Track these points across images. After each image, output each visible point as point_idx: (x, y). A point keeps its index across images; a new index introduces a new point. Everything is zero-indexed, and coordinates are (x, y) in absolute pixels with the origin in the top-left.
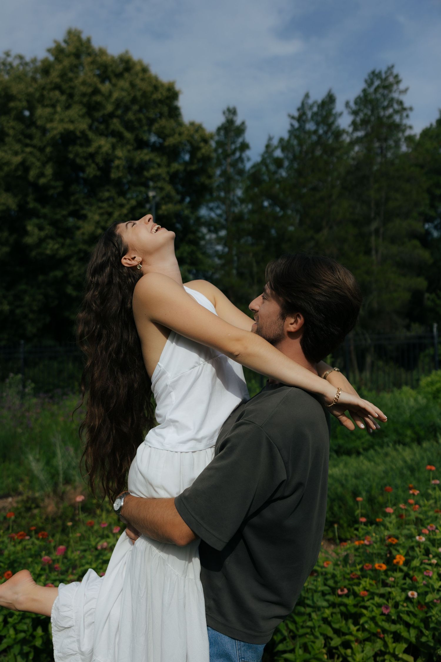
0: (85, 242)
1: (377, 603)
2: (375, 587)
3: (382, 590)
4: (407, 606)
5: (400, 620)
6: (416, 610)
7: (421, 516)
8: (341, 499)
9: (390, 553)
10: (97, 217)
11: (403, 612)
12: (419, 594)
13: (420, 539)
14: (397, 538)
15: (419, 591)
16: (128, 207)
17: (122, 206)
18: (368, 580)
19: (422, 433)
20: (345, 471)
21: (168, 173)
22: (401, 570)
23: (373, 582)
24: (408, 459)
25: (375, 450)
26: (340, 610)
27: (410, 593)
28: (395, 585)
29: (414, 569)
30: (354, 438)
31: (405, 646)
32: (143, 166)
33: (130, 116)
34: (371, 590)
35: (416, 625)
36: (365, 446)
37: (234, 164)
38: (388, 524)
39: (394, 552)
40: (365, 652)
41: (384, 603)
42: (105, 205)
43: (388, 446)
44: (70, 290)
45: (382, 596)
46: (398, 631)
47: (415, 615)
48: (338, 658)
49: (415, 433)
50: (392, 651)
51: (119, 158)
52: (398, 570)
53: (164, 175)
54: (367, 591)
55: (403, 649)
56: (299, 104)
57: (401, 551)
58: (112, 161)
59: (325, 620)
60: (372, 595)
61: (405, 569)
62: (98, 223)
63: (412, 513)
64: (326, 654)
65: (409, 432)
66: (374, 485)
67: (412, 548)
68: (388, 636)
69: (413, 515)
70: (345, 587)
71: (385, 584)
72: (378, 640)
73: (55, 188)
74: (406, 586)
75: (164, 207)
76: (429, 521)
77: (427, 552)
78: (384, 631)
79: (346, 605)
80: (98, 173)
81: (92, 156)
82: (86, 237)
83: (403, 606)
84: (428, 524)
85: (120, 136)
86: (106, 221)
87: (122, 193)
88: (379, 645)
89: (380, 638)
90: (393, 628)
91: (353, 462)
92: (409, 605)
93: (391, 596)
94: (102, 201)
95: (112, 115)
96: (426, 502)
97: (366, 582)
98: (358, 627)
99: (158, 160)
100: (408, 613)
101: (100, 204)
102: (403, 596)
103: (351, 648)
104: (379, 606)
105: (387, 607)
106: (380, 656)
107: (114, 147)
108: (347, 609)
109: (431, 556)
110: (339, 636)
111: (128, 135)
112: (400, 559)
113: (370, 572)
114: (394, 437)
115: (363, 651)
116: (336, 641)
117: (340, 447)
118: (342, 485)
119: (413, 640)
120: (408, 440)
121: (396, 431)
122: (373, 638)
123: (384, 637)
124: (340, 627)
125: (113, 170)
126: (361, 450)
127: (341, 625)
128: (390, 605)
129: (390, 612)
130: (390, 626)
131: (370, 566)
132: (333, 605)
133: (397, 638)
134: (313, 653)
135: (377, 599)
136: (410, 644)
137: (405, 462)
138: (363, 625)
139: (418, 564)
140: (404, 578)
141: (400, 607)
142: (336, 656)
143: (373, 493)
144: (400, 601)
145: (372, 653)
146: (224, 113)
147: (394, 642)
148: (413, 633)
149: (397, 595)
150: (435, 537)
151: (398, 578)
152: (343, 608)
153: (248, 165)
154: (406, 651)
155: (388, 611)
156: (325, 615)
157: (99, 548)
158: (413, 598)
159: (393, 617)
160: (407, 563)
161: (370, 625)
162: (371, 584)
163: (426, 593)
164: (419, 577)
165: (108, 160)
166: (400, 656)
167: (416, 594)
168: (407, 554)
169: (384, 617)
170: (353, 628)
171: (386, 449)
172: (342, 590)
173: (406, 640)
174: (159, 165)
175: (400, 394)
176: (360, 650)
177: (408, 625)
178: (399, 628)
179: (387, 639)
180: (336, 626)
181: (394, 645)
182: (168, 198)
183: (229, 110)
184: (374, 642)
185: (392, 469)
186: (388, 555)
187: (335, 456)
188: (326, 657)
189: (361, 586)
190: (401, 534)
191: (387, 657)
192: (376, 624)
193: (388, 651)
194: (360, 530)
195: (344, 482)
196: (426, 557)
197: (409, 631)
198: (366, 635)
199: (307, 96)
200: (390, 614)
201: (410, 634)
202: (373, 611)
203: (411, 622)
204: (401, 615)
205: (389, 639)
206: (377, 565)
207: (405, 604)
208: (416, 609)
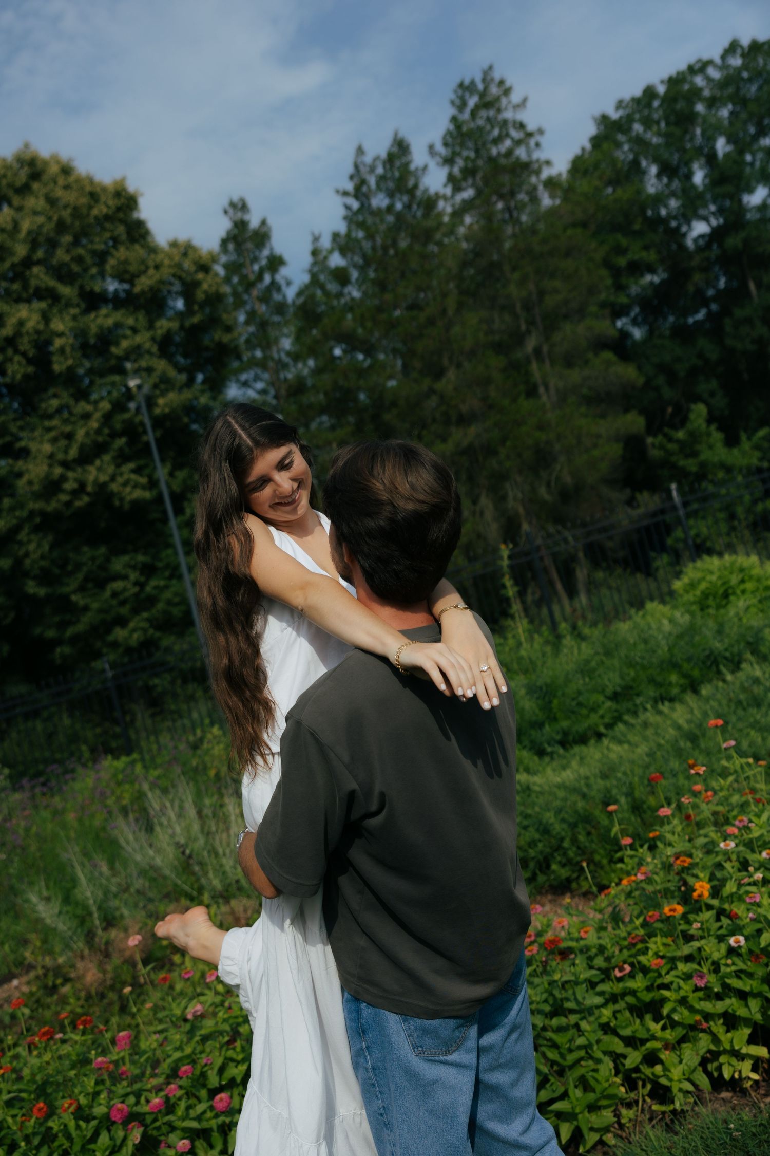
0: (37, 496)
1: (684, 973)
2: (673, 947)
3: (686, 950)
4: (733, 964)
5: (727, 991)
6: (750, 966)
7: (720, 808)
8: (587, 819)
9: (685, 883)
10: (47, 448)
11: (728, 975)
12: (747, 939)
13: (727, 845)
14: (690, 856)
15: (746, 933)
16: (98, 415)
17: (86, 416)
18: (658, 939)
19: (696, 673)
20: (584, 771)
21: (153, 339)
22: (709, 907)
23: (669, 941)
24: (681, 722)
25: (626, 723)
26: (627, 1003)
27: (732, 941)
28: (706, 934)
29: (731, 898)
30: (584, 711)
31: (747, 1031)
32: (106, 339)
33: (61, 255)
34: (668, 955)
35: (755, 991)
36: (607, 720)
37: (265, 298)
38: (669, 837)
39: (691, 880)
40: (684, 1062)
41: (696, 970)
42: (55, 422)
43: (645, 709)
44: (31, 587)
45: (689, 958)
46: (730, 1011)
47: (750, 975)
48: (644, 1086)
49: (685, 676)
50: (728, 1047)
51: (61, 335)
52: (704, 909)
53: (147, 345)
54: (662, 957)
55: (746, 1037)
56: (350, 169)
57: (701, 875)
58: (49, 342)
59: (606, 1028)
60: (673, 960)
61: (715, 902)
62: (51, 456)
63: (704, 806)
64: (623, 1085)
65: (674, 678)
66: (636, 779)
67: (719, 866)
68: (716, 1024)
69: (706, 810)
70: (625, 962)
71: (688, 938)
72: (701, 1035)
74: (723, 931)
75: (161, 401)
76: (735, 813)
77: (744, 865)
78: (707, 1017)
79: (633, 993)
80: (31, 369)
81: (11, 341)
82: (36, 487)
83: (727, 965)
84: (735, 818)
85: (53, 296)
86: (66, 452)
87: (82, 395)
88: (704, 1043)
89: (703, 1031)
90: (720, 1007)
91: (594, 753)
92: (736, 959)
93: (703, 953)
94: (50, 417)
95: (28, 262)
96: (722, 782)
97: (656, 944)
98: (662, 1023)
99: (130, 321)
100: (738, 974)
101: (47, 423)
102: (723, 948)
103: (661, 1062)
104: (688, 977)
105: (702, 976)
106: (712, 1061)
107: (46, 317)
108: (638, 999)
109: (751, 869)
110: (636, 1048)
111: (66, 291)
112: (702, 888)
113: (658, 925)
114: (652, 692)
115: (681, 1062)
116: (633, 1058)
117: (565, 733)
118: (584, 796)
119: (758, 1017)
120: (675, 691)
121: (652, 681)
122: (691, 1034)
123: (709, 1028)
124: (634, 1032)
125: (55, 358)
126: (602, 729)
127: (633, 1027)
128: (705, 970)
129: (708, 982)
130: (714, 1006)
131: (657, 913)
132: (613, 998)
133: (731, 1021)
134: (598, 1089)
135: (682, 967)
136: (755, 1026)
137: (679, 728)
138: (669, 1016)
139: (734, 890)
140: (718, 919)
141: (723, 969)
142: (640, 1083)
143: (637, 794)
144: (721, 959)
145: (697, 1060)
146: (226, 212)
147: (728, 1031)
148: (755, 1004)
149: (713, 950)
150: (751, 836)
151: (707, 921)
152: (630, 999)
153: (290, 293)
154: (752, 1040)
155: (705, 980)
156: (604, 1020)
157: (190, 1017)
158: (740, 947)
159: (716, 990)
160: (716, 892)
161: (681, 1014)
162: (665, 945)
163: (759, 932)
164: (739, 909)
165: (42, 344)
166: (744, 1051)
167: (741, 938)
168: (712, 878)
169: (701, 994)
170: (655, 1027)
171: (642, 717)
172: (621, 969)
173: (747, 1022)
174: (135, 330)
175: (644, 616)
176: (676, 1060)
177: (743, 996)
178: (731, 1004)
179: (714, 1029)
180: (627, 1032)
181: (729, 1035)
182: (164, 384)
183: (233, 205)
184: (696, 1040)
185: (659, 746)
186: (683, 889)
187: (561, 751)
188: (623, 1089)
189: (650, 953)
190: (694, 847)
191: (722, 1059)
192: (692, 1009)
193: (722, 1049)
194: (626, 860)
195: (585, 790)
196: (745, 873)
197: (747, 1006)
198: (680, 1032)
199: (360, 151)
200: (709, 985)
201: (750, 1010)
202: (680, 988)
203: (747, 989)
204: (728, 981)
205: (718, 1027)
206: (666, 910)
207: (729, 962)
208: (749, 963)
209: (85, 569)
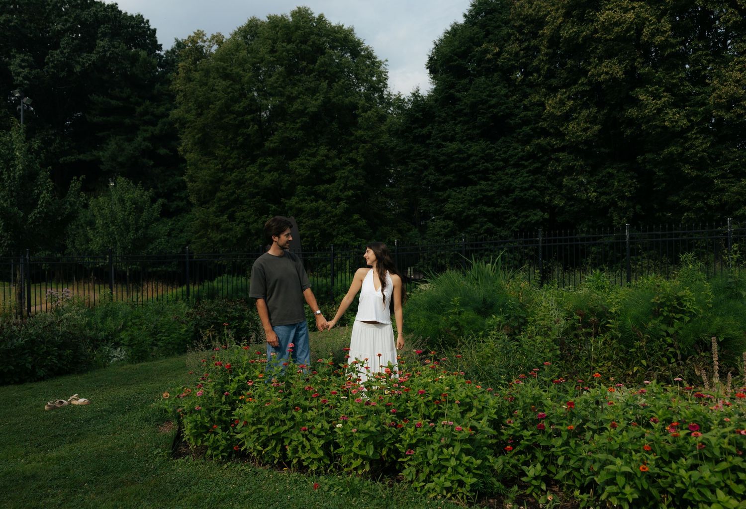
44: (686, 169)
73: (673, 46)
209: (732, 163)
